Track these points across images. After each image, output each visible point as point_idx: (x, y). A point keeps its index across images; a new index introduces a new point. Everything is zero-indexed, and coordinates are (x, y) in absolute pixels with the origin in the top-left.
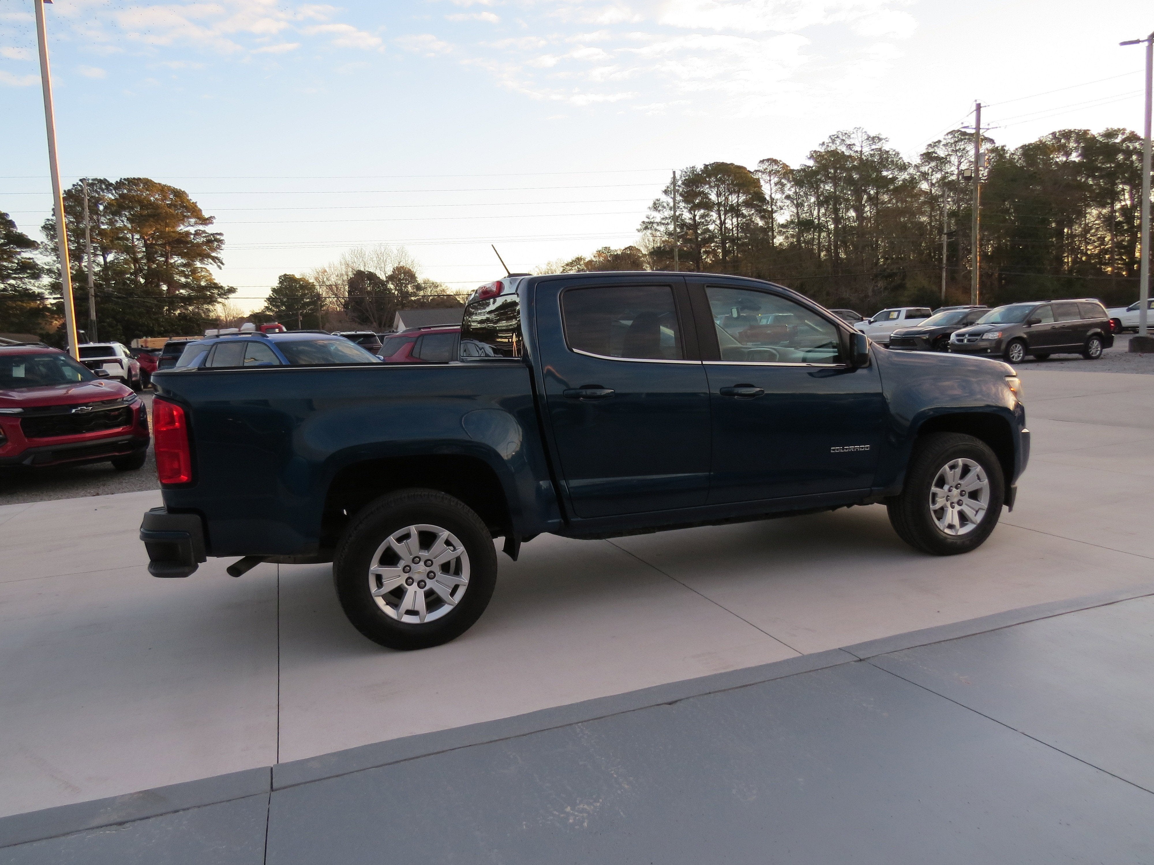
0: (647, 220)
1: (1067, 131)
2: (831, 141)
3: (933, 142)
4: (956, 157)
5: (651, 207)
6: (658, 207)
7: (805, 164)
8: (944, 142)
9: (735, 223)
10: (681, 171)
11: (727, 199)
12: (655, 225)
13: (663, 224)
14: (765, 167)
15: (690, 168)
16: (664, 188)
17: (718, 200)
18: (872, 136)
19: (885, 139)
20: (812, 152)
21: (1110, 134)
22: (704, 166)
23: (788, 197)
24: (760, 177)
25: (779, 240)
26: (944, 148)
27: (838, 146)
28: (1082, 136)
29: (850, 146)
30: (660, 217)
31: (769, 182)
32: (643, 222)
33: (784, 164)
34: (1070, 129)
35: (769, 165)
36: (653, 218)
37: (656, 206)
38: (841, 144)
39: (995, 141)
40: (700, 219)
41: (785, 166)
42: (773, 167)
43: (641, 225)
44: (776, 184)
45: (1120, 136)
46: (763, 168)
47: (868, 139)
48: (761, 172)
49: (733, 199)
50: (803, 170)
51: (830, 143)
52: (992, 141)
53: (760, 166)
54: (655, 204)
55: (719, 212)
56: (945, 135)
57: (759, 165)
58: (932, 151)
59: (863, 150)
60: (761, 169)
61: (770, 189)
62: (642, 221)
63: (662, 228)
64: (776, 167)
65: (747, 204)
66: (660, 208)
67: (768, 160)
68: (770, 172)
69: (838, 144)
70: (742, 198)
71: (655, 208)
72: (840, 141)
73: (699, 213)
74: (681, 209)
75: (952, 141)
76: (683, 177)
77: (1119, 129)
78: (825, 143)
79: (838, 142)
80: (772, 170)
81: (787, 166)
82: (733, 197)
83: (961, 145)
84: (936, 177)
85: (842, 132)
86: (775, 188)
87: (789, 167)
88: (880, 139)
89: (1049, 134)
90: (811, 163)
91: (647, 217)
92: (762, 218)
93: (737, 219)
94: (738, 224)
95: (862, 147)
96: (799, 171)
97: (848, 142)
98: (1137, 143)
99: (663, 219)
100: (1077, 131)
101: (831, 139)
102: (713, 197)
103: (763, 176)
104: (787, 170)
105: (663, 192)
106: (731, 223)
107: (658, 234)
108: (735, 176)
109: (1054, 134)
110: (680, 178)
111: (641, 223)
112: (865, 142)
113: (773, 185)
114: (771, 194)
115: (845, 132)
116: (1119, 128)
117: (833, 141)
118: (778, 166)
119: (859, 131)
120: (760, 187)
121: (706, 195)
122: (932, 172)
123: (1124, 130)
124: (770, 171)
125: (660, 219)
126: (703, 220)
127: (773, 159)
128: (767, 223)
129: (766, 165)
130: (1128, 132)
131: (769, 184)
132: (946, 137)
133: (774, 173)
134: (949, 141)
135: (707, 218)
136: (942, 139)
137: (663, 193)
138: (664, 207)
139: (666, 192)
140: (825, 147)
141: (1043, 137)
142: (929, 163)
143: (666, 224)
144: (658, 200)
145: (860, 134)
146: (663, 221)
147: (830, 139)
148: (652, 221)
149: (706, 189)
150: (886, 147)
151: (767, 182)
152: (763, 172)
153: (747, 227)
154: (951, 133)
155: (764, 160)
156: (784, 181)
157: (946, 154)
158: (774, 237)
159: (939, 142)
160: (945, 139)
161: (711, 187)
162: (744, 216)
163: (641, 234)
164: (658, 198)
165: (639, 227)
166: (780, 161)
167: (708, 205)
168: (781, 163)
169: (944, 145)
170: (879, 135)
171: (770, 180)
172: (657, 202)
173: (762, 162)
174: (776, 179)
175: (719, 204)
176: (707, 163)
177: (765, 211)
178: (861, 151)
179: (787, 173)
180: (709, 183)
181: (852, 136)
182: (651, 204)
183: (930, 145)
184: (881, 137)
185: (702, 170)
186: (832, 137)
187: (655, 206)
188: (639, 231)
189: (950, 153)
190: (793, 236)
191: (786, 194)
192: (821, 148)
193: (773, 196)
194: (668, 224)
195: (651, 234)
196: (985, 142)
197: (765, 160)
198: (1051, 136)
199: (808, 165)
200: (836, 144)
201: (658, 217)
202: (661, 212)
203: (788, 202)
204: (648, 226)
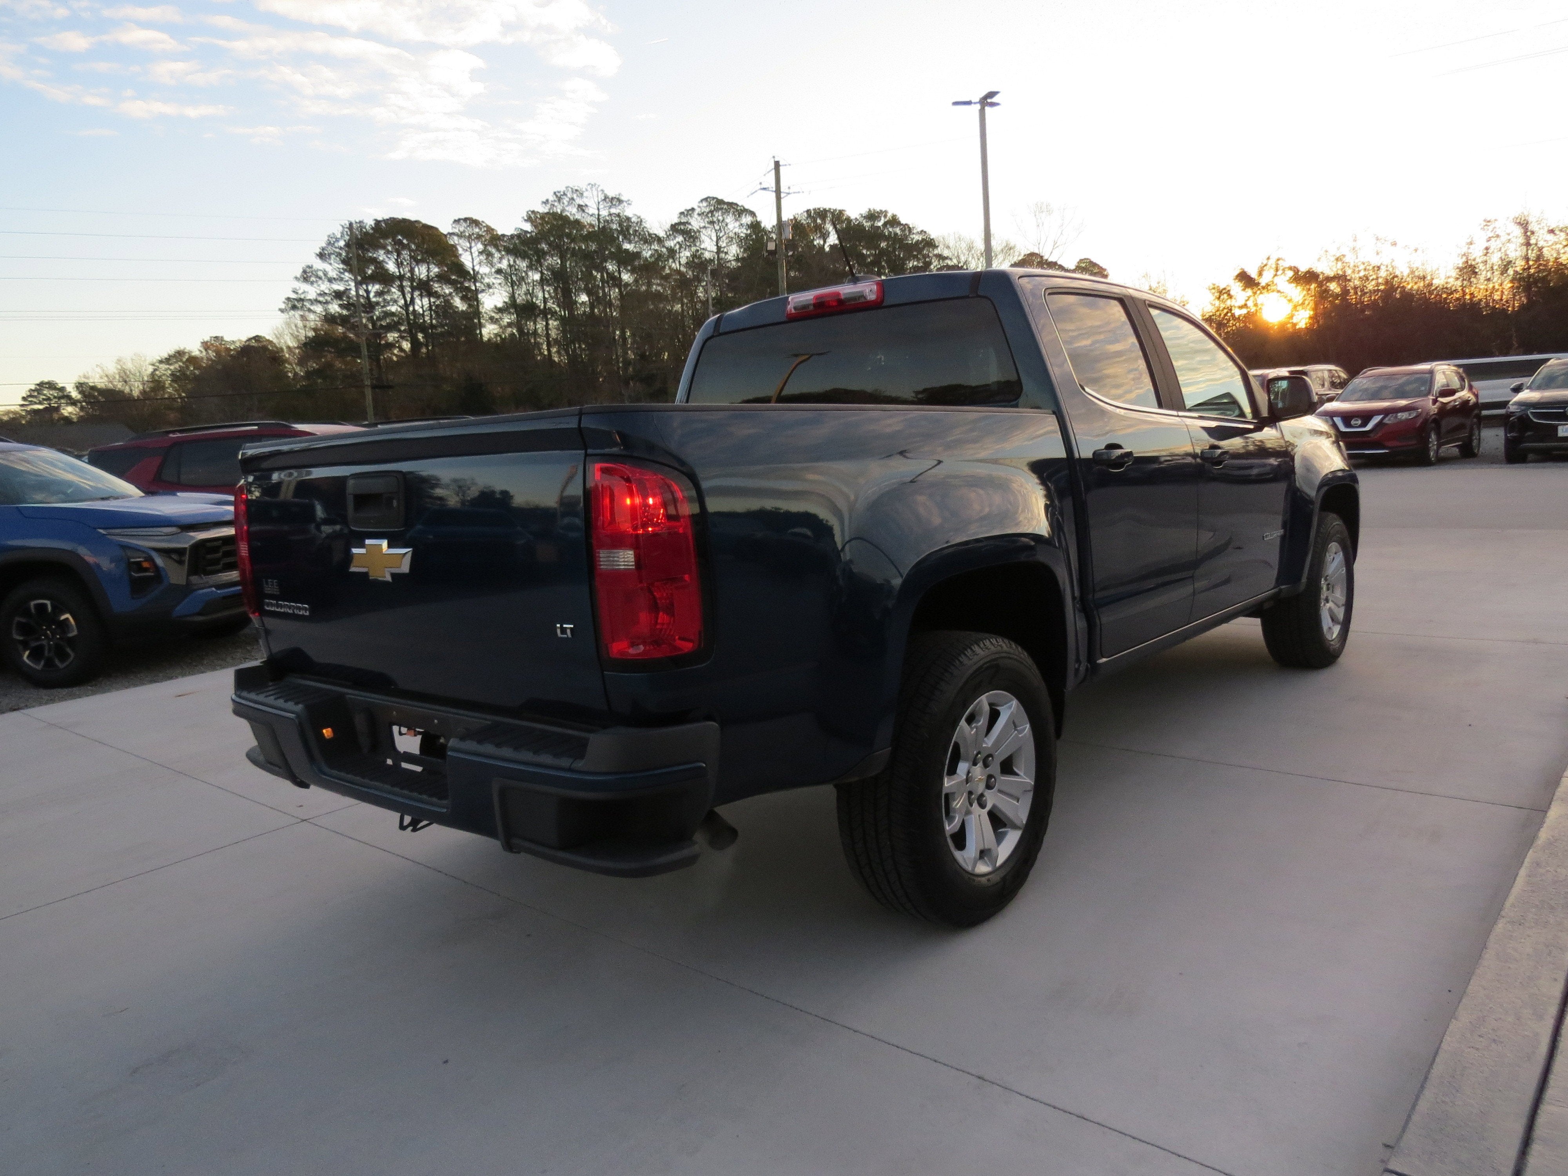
0: (294, 296)
1: (822, 209)
2: (556, 199)
3: (686, 210)
4: (713, 231)
5: (299, 276)
6: (310, 276)
7: (521, 228)
8: (698, 210)
9: (426, 306)
10: (343, 226)
11: (412, 271)
12: (307, 304)
13: (320, 302)
14: (462, 229)
15: (356, 222)
16: (318, 251)
17: (400, 272)
18: (610, 197)
19: (626, 202)
20: (530, 213)
21: (872, 216)
22: (374, 222)
23: (499, 271)
24: (457, 242)
25: (489, 331)
26: (699, 218)
27: (567, 206)
28: (837, 217)
29: (581, 208)
30: (316, 292)
31: (469, 250)
32: (288, 299)
33: (487, 226)
34: (824, 207)
35: (469, 226)
36: (303, 293)
37: (307, 276)
38: (569, 204)
39: (757, 215)
40: (375, 296)
41: (489, 230)
42: (473, 230)
43: (284, 303)
44: (481, 253)
45: (883, 218)
46: (459, 230)
47: (605, 200)
48: (457, 235)
49: (422, 272)
50: (519, 236)
51: (555, 201)
52: (753, 214)
53: (455, 228)
54: (305, 272)
55: (401, 289)
56: (699, 202)
57: (454, 226)
58: (685, 221)
59: (600, 213)
60: (456, 231)
61: (471, 260)
62: (286, 297)
63: (319, 309)
64: (477, 230)
65: (442, 278)
66: (313, 279)
67: (465, 220)
68: (470, 237)
69: (566, 203)
70: (435, 270)
71: (305, 278)
72: (568, 199)
73: (374, 288)
74: (347, 281)
75: (707, 210)
76: (346, 236)
77: (881, 211)
78: (550, 201)
79: (566, 200)
80: (473, 234)
81: (493, 230)
82: (421, 269)
83: (718, 215)
84: (686, 255)
85: (572, 189)
86: (478, 259)
87: (496, 231)
88: (620, 201)
89: (804, 212)
90: (528, 227)
91: (294, 292)
92: (463, 298)
93: (430, 300)
94: (430, 306)
95: (598, 209)
96: (512, 236)
97: (579, 201)
98: (898, 229)
99: (320, 295)
100: (832, 211)
101: (557, 196)
102: (391, 267)
103: (460, 241)
104: (493, 235)
105: (317, 255)
106: (421, 304)
107: (312, 316)
108: (423, 238)
109: (808, 211)
110: (341, 236)
111: (284, 300)
112: (601, 203)
113: (475, 254)
114: (473, 266)
115: (576, 188)
116: (882, 209)
117: (559, 199)
118: (480, 229)
119: (594, 189)
120: (457, 256)
121: (379, 265)
122: (680, 249)
123: (886, 212)
124: (469, 234)
125: (315, 294)
126: (381, 300)
127: (472, 218)
128: (470, 306)
129: (462, 227)
130: (889, 215)
131: (470, 253)
132: (701, 205)
133: (476, 238)
134: (704, 210)
135: (386, 297)
136: (696, 207)
137: (318, 258)
138: (320, 278)
139: (322, 256)
140: (549, 206)
141: (798, 214)
142: (675, 237)
143: (324, 303)
144: (309, 267)
145: (595, 193)
146: (321, 299)
147: (555, 196)
148: (302, 297)
149: (381, 255)
150: (629, 212)
151: (467, 250)
152: (460, 235)
153: (445, 310)
154: (706, 199)
155: (459, 220)
156: (492, 250)
157: (701, 226)
158: (481, 326)
159: (693, 209)
160: (699, 207)
161: (388, 252)
162: (436, 295)
163: (284, 316)
164: (310, 264)
165: (283, 306)
166: (483, 222)
167: (384, 278)
168: (484, 225)
169: (699, 215)
170: (619, 195)
171: (471, 248)
172: (308, 270)
173: (457, 221)
174: (480, 247)
175: (401, 278)
176: (380, 219)
177: (468, 289)
178: (599, 215)
179: (493, 240)
180: (384, 247)
181: (585, 194)
182: (299, 273)
183: (682, 213)
184: (622, 198)
185: (372, 228)
186: (557, 194)
187: (305, 276)
188: (282, 311)
189: (707, 225)
190: (510, 325)
191: (496, 267)
192: (544, 208)
193: (477, 268)
194: (327, 303)
195: (302, 316)
196: (746, 215)
197: (462, 219)
198: (805, 214)
199: (525, 229)
200: (563, 203)
201: (311, 292)
202: (315, 285)
203: (500, 279)
204: (295, 304)
